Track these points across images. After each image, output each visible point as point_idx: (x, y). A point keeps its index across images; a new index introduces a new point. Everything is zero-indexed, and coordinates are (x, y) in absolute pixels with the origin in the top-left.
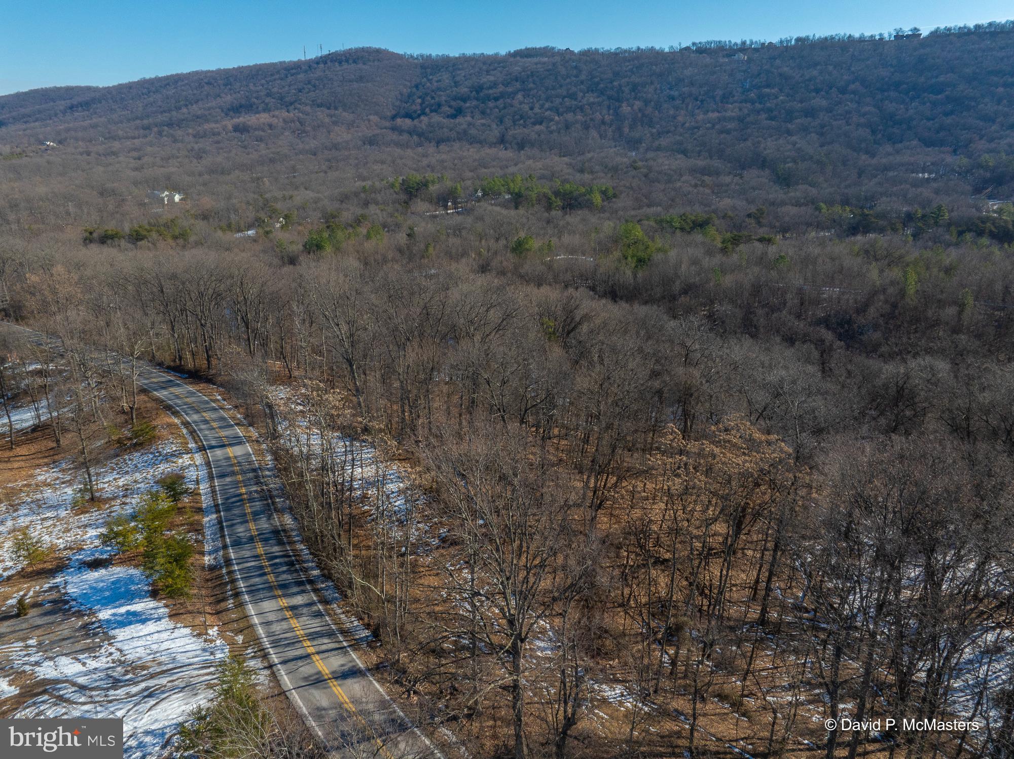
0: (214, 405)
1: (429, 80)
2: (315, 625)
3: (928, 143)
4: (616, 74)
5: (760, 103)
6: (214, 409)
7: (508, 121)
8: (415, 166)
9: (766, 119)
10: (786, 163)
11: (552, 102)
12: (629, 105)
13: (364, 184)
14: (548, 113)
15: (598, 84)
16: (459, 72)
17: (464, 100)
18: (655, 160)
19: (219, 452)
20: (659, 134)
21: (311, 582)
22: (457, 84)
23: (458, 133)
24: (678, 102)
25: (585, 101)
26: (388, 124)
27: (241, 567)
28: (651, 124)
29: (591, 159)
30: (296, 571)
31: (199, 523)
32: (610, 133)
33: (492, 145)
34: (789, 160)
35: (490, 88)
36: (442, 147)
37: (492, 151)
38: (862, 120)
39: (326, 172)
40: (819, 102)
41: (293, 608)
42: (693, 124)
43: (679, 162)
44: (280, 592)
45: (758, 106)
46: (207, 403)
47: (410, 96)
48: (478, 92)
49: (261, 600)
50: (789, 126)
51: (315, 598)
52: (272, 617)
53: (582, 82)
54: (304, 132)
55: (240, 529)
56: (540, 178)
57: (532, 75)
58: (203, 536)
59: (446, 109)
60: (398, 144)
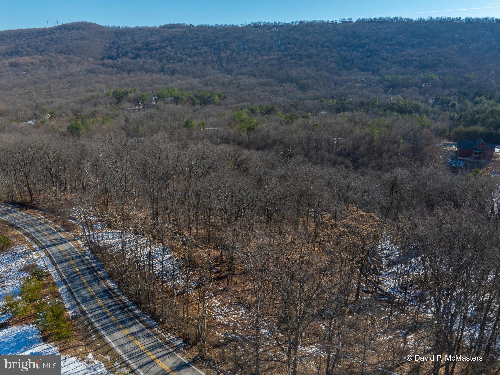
0: (41, 221)
1: (119, 39)
2: (149, 342)
3: (362, 70)
4: (217, 37)
5: (287, 51)
6: (42, 224)
7: (164, 61)
8: (118, 84)
9: (291, 59)
10: (302, 80)
11: (186, 51)
12: (224, 53)
13: (92, 94)
14: (184, 56)
15: (208, 42)
16: (135, 36)
17: (140, 50)
18: (241, 79)
19: (54, 249)
20: (241, 67)
21: (137, 317)
22: (135, 42)
23: (139, 67)
24: (248, 51)
25: (202, 50)
26: (99, 62)
27: (93, 314)
28: (236, 62)
29: (210, 79)
30: (126, 312)
31: (57, 292)
32: (217, 67)
33: (158, 73)
34: (303, 78)
35: (153, 44)
36: (132, 74)
37: (159, 76)
38: (333, 59)
39: (68, 88)
40: (313, 51)
41: (133, 334)
42: (257, 61)
43: (253, 80)
44: (121, 326)
45: (286, 53)
46: (36, 220)
47: (110, 47)
48: (147, 46)
49: (113, 332)
50: (301, 62)
51: (143, 327)
52: (122, 342)
53: (200, 41)
54: (53, 67)
55: (84, 292)
56: (186, 89)
57: (174, 37)
58: (62, 299)
59: (130, 54)
60: (107, 73)
